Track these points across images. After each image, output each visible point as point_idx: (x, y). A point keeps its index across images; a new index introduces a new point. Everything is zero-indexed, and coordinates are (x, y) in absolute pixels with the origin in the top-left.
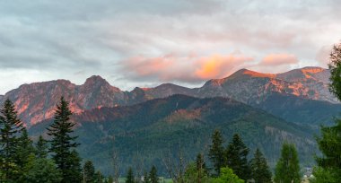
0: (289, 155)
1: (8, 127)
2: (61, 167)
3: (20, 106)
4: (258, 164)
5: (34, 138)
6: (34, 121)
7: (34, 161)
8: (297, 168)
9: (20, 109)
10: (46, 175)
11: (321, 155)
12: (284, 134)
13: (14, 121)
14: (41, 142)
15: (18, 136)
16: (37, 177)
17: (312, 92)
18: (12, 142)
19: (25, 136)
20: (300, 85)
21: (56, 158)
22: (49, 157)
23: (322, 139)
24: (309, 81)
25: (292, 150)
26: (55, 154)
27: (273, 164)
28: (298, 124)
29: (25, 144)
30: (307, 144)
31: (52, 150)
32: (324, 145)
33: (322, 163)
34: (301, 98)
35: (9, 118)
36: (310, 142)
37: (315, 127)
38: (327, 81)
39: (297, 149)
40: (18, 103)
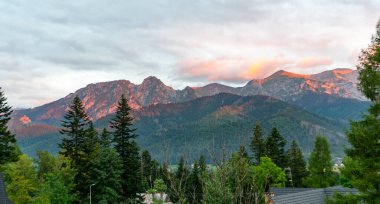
0: (321, 146)
1: (77, 121)
2: (122, 155)
3: (88, 102)
4: (294, 154)
5: (99, 130)
6: (99, 116)
7: (99, 149)
8: (329, 158)
9: (87, 105)
10: (109, 161)
11: (350, 146)
12: (318, 128)
13: (82, 116)
14: (105, 134)
15: (85, 128)
16: (102, 163)
17: (343, 91)
18: (81, 133)
19: (92, 128)
20: (332, 84)
21: (117, 147)
22: (112, 146)
23: (350, 132)
24: (340, 81)
25: (325, 142)
26: (116, 144)
27: (307, 154)
28: (330, 118)
29: (91, 135)
30: (338, 137)
31: (114, 140)
32: (352, 138)
33: (351, 154)
34: (333, 96)
35: (78, 112)
36: (341, 135)
37: (345, 122)
38: (355, 81)
39: (329, 141)
40: (86, 99)
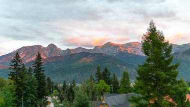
0: (126, 75)
1: (17, 63)
2: (38, 79)
3: (22, 55)
4: (114, 79)
5: (27, 68)
6: (27, 61)
7: (27, 76)
8: (129, 80)
9: (22, 56)
10: (32, 82)
11: (138, 76)
12: (124, 67)
13: (19, 61)
14: (30, 69)
15: (21, 67)
16: (28, 83)
17: (135, 52)
18: (19, 69)
19: (24, 67)
20: (131, 49)
21: (36, 76)
22: (33, 75)
23: (138, 69)
24: (134, 47)
25: (127, 73)
26: (35, 74)
27: (119, 79)
28: (129, 63)
29: (23, 70)
30: (133, 71)
31: (34, 73)
32: (139, 72)
33: (138, 79)
34: (131, 54)
35: (17, 60)
36: (134, 71)
37: (136, 65)
38: (141, 47)
39: (129, 73)
40: (21, 54)
